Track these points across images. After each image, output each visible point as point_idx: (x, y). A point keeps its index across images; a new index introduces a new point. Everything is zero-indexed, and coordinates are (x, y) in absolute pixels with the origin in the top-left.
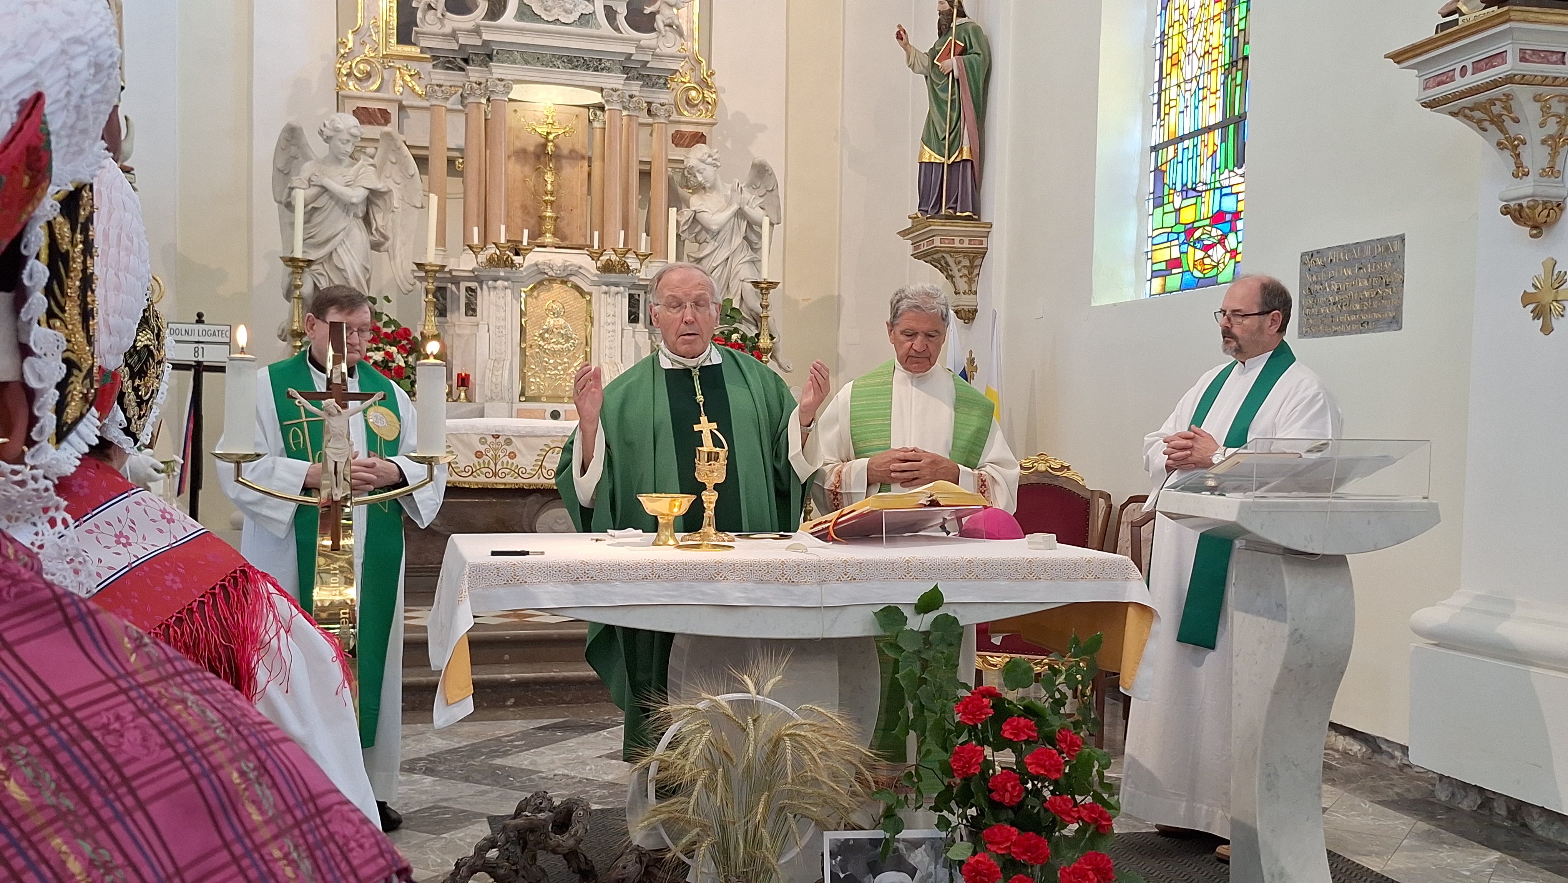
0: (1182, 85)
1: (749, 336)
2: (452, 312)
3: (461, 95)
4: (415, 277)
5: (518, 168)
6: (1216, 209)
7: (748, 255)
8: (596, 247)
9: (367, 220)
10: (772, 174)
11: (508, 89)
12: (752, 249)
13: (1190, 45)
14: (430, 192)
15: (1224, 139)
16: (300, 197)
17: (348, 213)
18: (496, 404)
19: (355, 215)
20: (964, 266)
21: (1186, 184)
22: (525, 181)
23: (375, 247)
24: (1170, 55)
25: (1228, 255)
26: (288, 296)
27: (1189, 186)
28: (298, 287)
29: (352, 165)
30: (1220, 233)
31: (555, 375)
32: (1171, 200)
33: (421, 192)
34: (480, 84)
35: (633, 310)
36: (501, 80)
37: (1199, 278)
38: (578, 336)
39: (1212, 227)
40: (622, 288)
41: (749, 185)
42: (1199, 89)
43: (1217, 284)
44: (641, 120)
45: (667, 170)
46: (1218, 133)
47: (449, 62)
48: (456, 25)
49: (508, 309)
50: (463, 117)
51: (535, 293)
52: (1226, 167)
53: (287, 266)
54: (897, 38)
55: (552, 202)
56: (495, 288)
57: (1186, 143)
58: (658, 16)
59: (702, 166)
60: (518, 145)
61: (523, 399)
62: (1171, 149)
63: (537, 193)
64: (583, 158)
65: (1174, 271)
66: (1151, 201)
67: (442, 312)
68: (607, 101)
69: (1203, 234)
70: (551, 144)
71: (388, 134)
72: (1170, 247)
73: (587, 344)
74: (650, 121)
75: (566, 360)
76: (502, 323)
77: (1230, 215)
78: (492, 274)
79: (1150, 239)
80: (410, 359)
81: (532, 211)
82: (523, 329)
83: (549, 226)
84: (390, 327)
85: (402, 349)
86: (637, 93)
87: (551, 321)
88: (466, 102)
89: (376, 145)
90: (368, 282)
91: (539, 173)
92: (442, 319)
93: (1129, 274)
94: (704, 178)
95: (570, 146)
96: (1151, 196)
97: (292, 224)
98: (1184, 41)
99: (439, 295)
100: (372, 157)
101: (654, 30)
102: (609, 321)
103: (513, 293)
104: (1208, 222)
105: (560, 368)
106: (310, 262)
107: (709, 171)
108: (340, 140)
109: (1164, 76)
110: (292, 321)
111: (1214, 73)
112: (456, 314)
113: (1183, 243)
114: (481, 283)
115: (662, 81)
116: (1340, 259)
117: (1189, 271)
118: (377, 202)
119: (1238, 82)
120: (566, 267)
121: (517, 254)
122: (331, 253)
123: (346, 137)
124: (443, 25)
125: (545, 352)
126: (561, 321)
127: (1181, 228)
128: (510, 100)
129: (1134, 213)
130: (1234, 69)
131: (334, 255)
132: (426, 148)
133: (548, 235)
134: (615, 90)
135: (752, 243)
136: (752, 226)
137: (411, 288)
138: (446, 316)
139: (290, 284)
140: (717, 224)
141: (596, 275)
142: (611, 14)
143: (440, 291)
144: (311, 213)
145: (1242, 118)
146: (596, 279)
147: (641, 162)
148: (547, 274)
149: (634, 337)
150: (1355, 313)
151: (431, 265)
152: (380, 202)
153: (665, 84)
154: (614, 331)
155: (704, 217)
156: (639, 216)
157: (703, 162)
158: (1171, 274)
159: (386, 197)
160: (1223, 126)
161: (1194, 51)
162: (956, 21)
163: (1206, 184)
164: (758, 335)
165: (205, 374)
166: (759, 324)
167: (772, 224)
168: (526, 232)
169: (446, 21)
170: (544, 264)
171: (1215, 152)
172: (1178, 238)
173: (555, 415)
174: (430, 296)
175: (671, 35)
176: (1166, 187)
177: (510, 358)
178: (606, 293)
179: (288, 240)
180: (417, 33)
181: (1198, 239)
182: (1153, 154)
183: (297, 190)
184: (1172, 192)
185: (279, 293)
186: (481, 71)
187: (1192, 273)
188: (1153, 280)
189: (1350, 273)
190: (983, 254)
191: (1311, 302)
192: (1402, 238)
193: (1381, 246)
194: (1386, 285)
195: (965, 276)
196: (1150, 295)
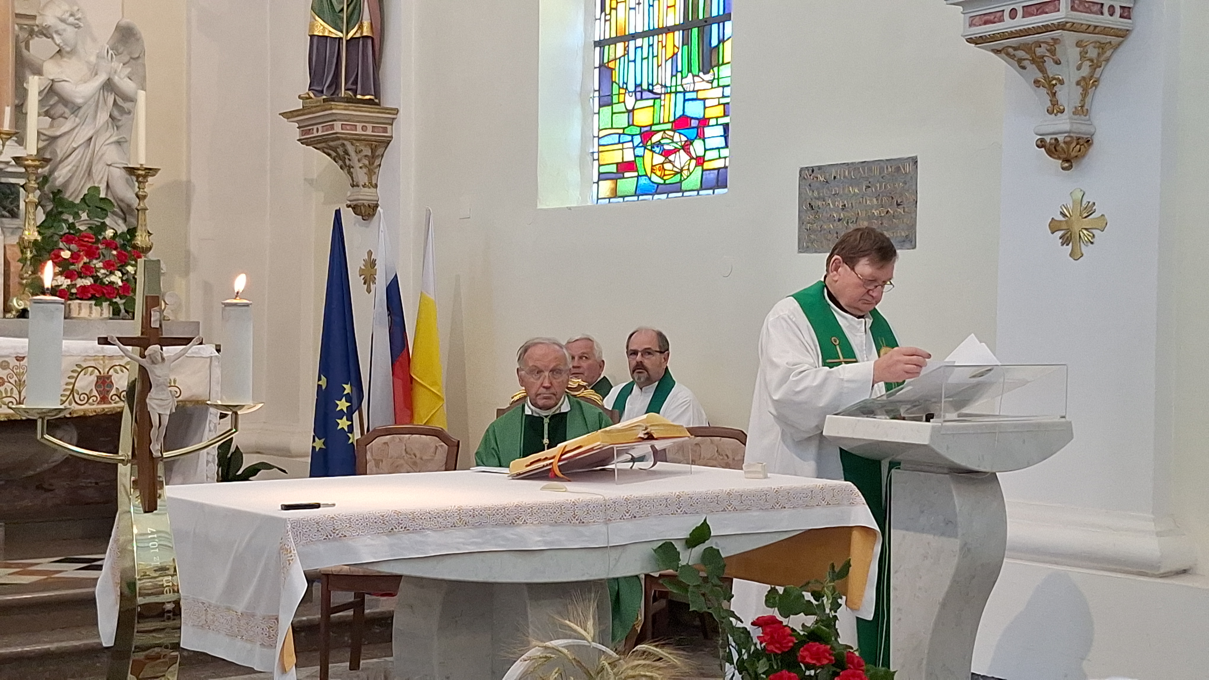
6: (678, 114)
7: (114, 134)
10: (139, 37)
12: (117, 127)
15: (687, 41)
20: (366, 155)
21: (641, 86)
25: (694, 162)
27: (645, 88)
30: (684, 139)
32: (621, 100)
37: (658, 184)
43: (680, 190)
46: (678, 34)
52: (690, 72)
57: (640, 42)
62: (620, 46)
65: (627, 175)
66: (597, 100)
69: (663, 138)
72: (622, 149)
77: (697, 121)
79: (597, 139)
94: (63, 41)
96: (597, 95)
104: (669, 126)
113: (639, 146)
116: (845, 177)
117: (646, 175)
127: (635, 131)
129: (576, 112)
135: (115, 118)
136: (119, 100)
140: (80, 96)
157: (63, 21)
158: (623, 178)
160: (685, 28)
163: (665, 87)
171: (675, 54)
172: (632, 141)
176: (615, 86)
181: (659, 144)
182: (598, 49)
184: (622, 92)
187: (650, 179)
188: (600, 182)
189: (856, 191)
190: (387, 143)
191: (812, 218)
192: (914, 160)
193: (891, 167)
194: (898, 205)
195: (366, 166)
196: (597, 200)
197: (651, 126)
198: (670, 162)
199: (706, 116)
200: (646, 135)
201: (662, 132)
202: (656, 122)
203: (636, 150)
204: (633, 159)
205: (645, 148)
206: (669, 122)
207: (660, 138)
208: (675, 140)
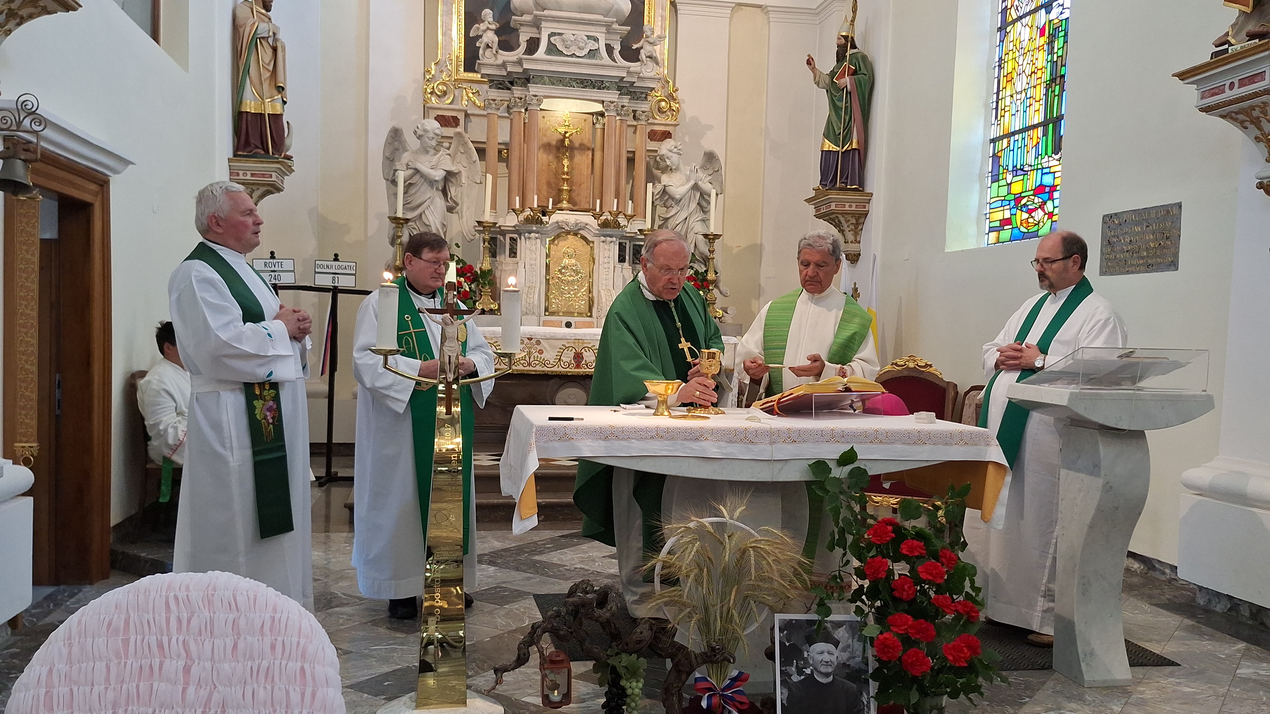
0: (1014, 96)
1: (700, 272)
2: (500, 254)
3: (508, 106)
4: (476, 231)
5: (545, 156)
6: (1038, 183)
7: (700, 215)
8: (598, 210)
9: (445, 192)
10: (718, 159)
11: (540, 102)
12: (703, 211)
13: (1021, 67)
14: (486, 173)
15: (1045, 134)
16: (401, 177)
17: (432, 187)
18: (529, 317)
19: (437, 189)
20: (852, 223)
21: (1016, 166)
22: (549, 165)
23: (450, 210)
24: (1005, 74)
25: (1046, 216)
26: (393, 243)
27: (1019, 167)
28: (400, 237)
29: (435, 154)
30: (1040, 200)
31: (568, 297)
32: (1004, 177)
33: (480, 173)
34: (521, 99)
35: (622, 253)
36: (535, 96)
37: (1024, 233)
38: (585, 271)
39: (1034, 195)
40: (614, 239)
41: (702, 167)
42: (1027, 99)
44: (629, 123)
45: (645, 158)
46: (1040, 129)
47: (501, 84)
48: (506, 59)
49: (538, 253)
50: (509, 121)
51: (556, 242)
52: (1046, 154)
53: (392, 222)
54: (807, 64)
55: (567, 180)
56: (529, 238)
57: (1017, 137)
58: (642, 51)
59: (670, 154)
60: (545, 140)
61: (547, 314)
62: (1005, 141)
63: (558, 173)
64: (588, 149)
65: (1006, 227)
66: (990, 178)
67: (494, 255)
68: (606, 110)
69: (1028, 201)
70: (567, 140)
71: (459, 134)
72: (1003, 210)
73: (590, 277)
74: (635, 123)
75: (576, 287)
76: (534, 262)
77: (1049, 188)
78: (528, 229)
79: (989, 204)
80: (473, 286)
81: (554, 185)
82: (548, 266)
83: (565, 196)
84: (459, 264)
85: (467, 279)
86: (626, 104)
87: (566, 261)
88: (511, 111)
89: (450, 141)
90: (445, 233)
91: (559, 160)
92: (493, 259)
93: (972, 229)
94: (671, 163)
95: (580, 141)
96: (990, 174)
97: (396, 194)
98: (1017, 65)
99: (491, 243)
100: (448, 149)
101: (639, 60)
102: (606, 261)
103: (541, 242)
104: (1032, 193)
105: (572, 293)
106: (407, 220)
107: (675, 158)
108: (428, 138)
109: (1001, 89)
110: (396, 260)
111: (1038, 87)
112: (503, 256)
113: (1013, 208)
114: (520, 235)
115: (644, 96)
116: (1132, 220)
117: (1017, 227)
118: (451, 179)
119: (1057, 93)
120: (577, 224)
121: (544, 215)
122: (421, 215)
123: (432, 135)
124: (496, 58)
125: (562, 282)
126: (573, 261)
127: (1012, 197)
128: (541, 110)
129: (977, 186)
130: (1054, 84)
131: (423, 215)
132: (484, 143)
133: (564, 202)
134: (612, 102)
135: (703, 206)
136: (704, 196)
137: (472, 237)
138: (496, 257)
139: (394, 234)
140: (679, 194)
141: (598, 230)
142: (609, 49)
143: (493, 241)
144: (408, 187)
145: (1060, 118)
146: (598, 232)
147: (628, 152)
148: (564, 229)
149: (622, 272)
150: (1143, 258)
151: (487, 222)
152: (453, 180)
153: (646, 98)
154: (609, 268)
155: (672, 190)
156: (626, 189)
157: (671, 151)
158: (1004, 230)
159: (457, 176)
160: (1044, 125)
161: (1024, 71)
162: (850, 52)
163: (1031, 166)
164: (706, 271)
165: (339, 294)
166: (707, 264)
167: (717, 195)
168: (551, 200)
169: (498, 56)
170: (563, 222)
171: (1038, 143)
172: (1009, 204)
173: (568, 325)
174: (486, 244)
175: (650, 64)
176: (1001, 168)
177: (539, 286)
178: (603, 242)
179: (393, 206)
180: (479, 64)
181: (1025, 205)
182: (992, 144)
183: (399, 171)
184: (1005, 171)
185: (387, 241)
186: (521, 90)
187: (1019, 229)
188: (990, 233)
189: (1140, 230)
190: (866, 214)
191: (1109, 250)
192: (1179, 205)
193: (1163, 211)
194: (1167, 238)
195: (852, 230)
196: (988, 245)
197: (1021, 193)
198: (1032, 217)
199: (1055, 184)
200: (1018, 199)
201: (1027, 197)
202: (1024, 191)
203: (1011, 211)
204: (1010, 217)
205: (1017, 209)
206: (1032, 190)
207: (1026, 201)
208: (1035, 202)
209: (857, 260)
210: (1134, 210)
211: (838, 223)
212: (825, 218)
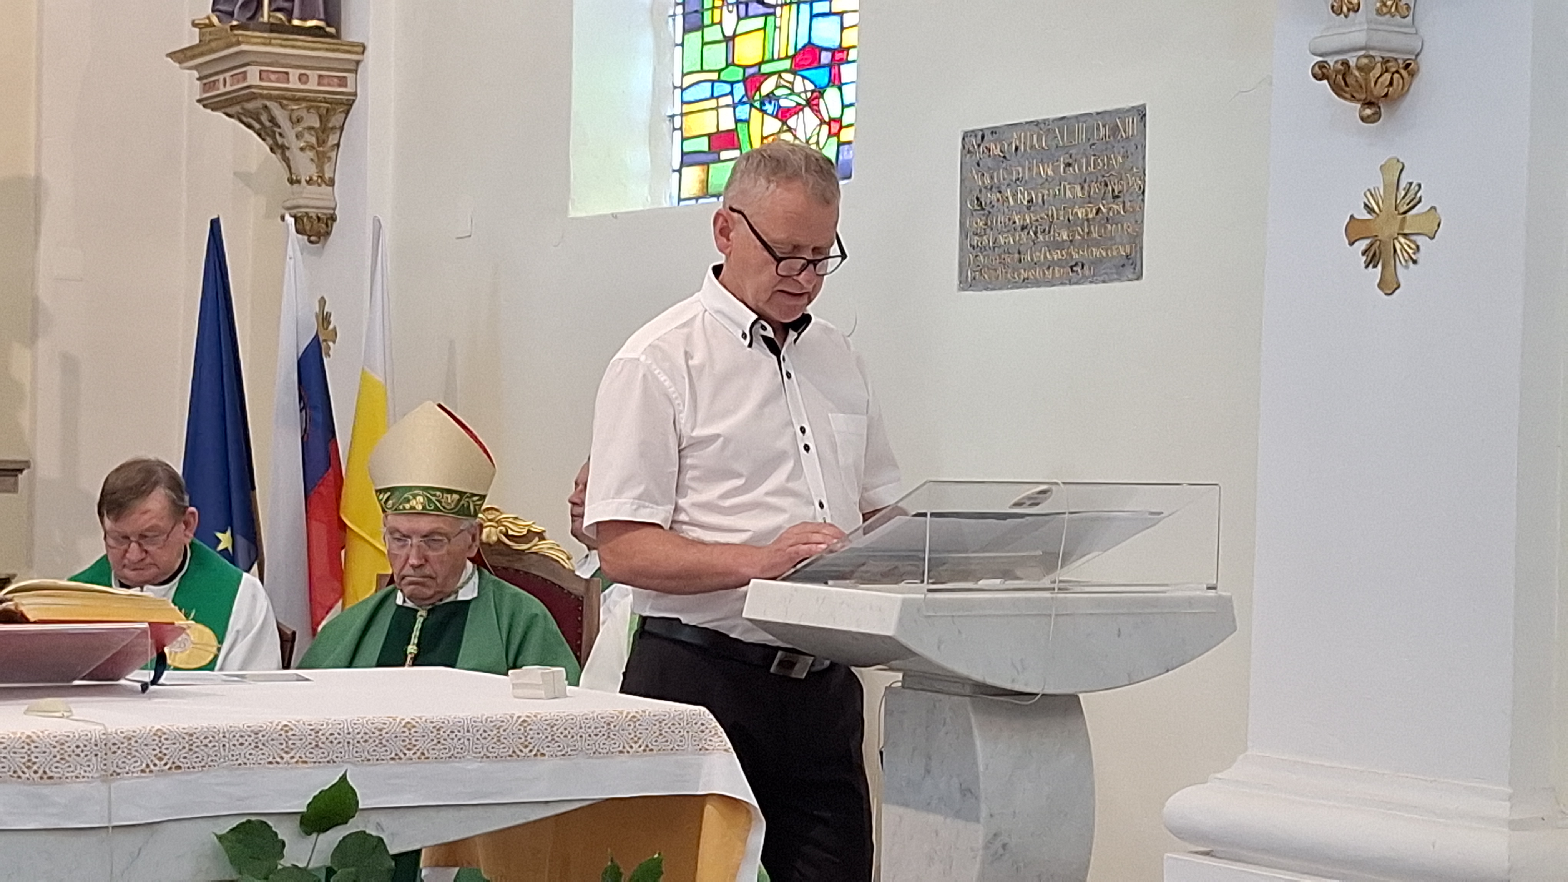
6: (803, 41)
20: (312, 128)
25: (825, 128)
30: (809, 86)
32: (717, 20)
39: (793, 71)
65: (724, 155)
66: (679, 20)
69: (777, 87)
72: (716, 108)
79: (678, 91)
93: (638, 158)
96: (679, 9)
104: (787, 64)
113: (741, 102)
116: (1032, 146)
127: (738, 74)
129: (647, 41)
150: (1059, 246)
158: (719, 161)
172: (731, 93)
181: (771, 97)
184: (718, 3)
188: (684, 170)
189: (1050, 172)
190: (347, 105)
191: (981, 224)
192: (1141, 113)
193: (1104, 126)
194: (1115, 197)
195: (312, 147)
196: (680, 200)
197: (759, 64)
198: (790, 129)
199: (845, 45)
201: (775, 77)
202: (766, 58)
203: (737, 110)
204: (733, 126)
205: (752, 106)
206: (787, 57)
207: (774, 87)
208: (796, 90)
209: (328, 234)
210: (1037, 123)
211: (268, 124)
212: (231, 110)
